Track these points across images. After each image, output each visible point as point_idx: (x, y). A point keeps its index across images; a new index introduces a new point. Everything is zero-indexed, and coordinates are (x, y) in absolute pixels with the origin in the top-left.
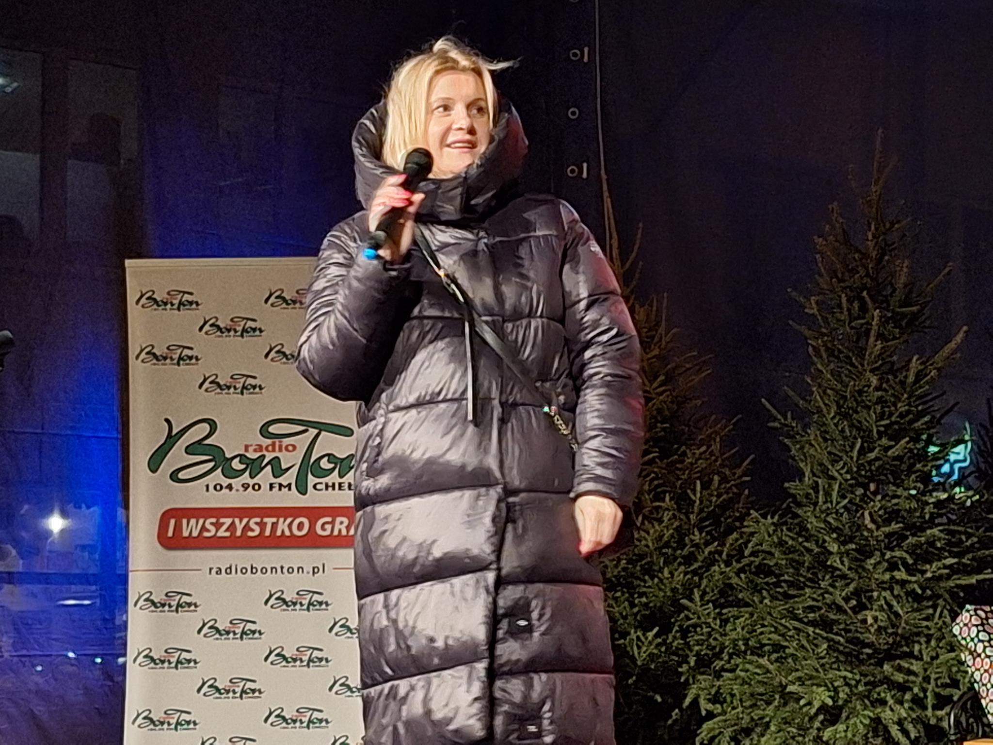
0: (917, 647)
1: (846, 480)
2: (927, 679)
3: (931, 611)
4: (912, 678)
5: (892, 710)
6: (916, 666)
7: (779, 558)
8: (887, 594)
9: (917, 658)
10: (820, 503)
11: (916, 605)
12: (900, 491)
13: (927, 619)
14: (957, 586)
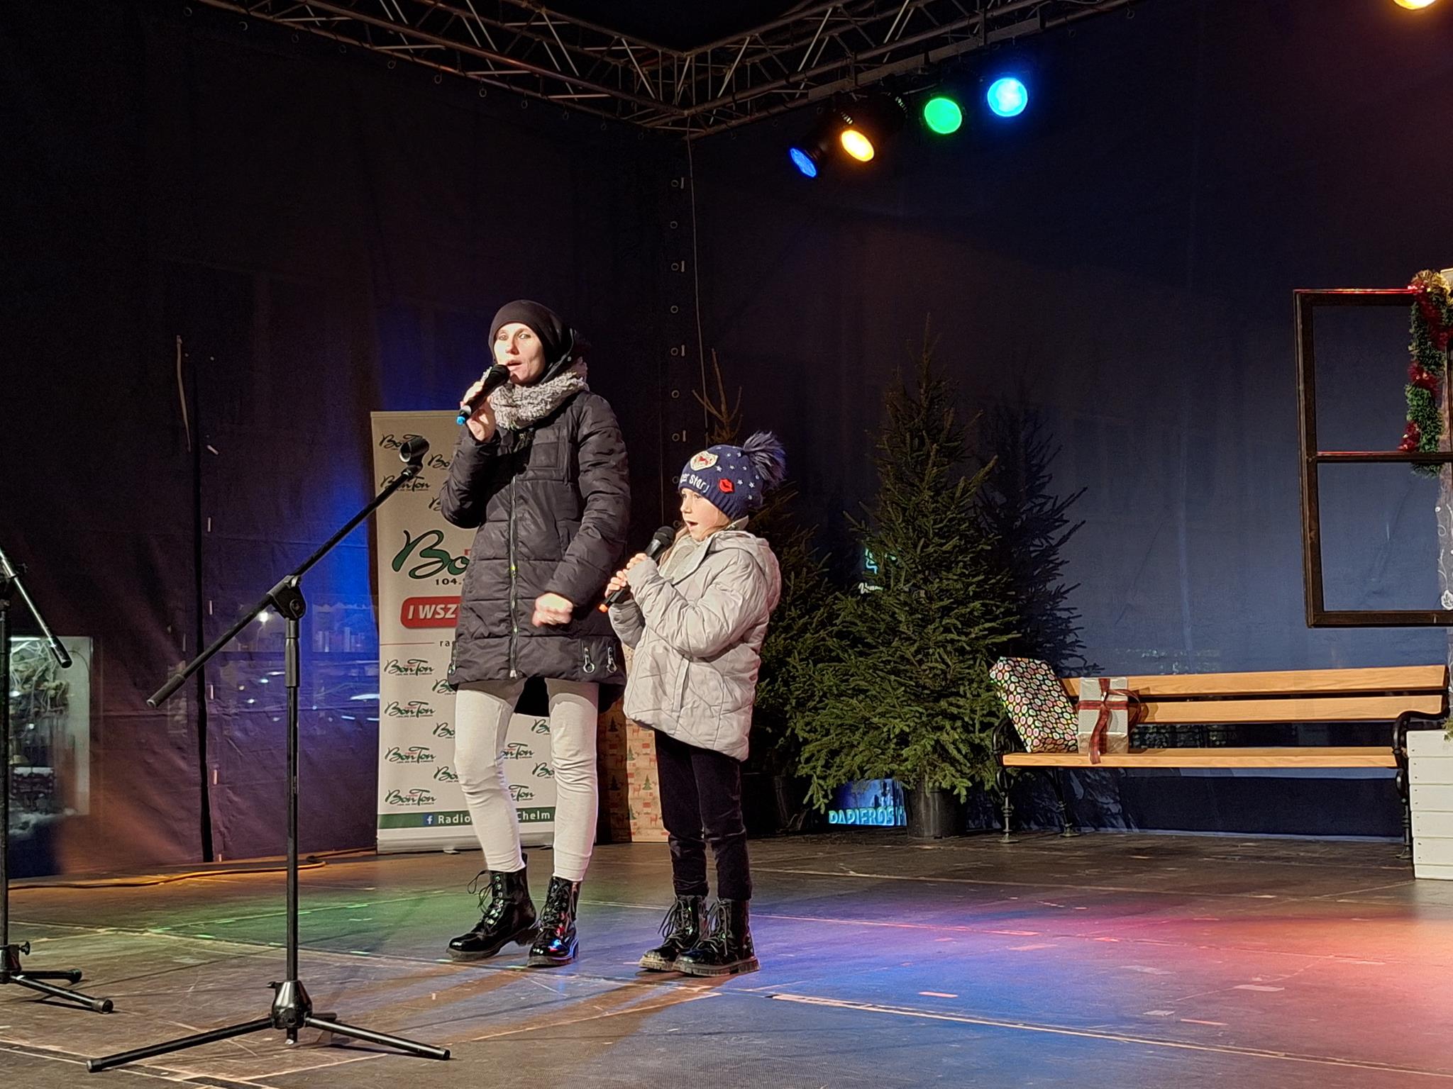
0: (962, 689)
1: (911, 569)
2: (973, 711)
3: (972, 662)
4: (962, 710)
5: (948, 734)
6: (962, 702)
7: (861, 627)
8: (941, 650)
9: (961, 696)
10: (892, 585)
11: (961, 658)
12: (950, 576)
13: (969, 668)
14: (993, 644)
